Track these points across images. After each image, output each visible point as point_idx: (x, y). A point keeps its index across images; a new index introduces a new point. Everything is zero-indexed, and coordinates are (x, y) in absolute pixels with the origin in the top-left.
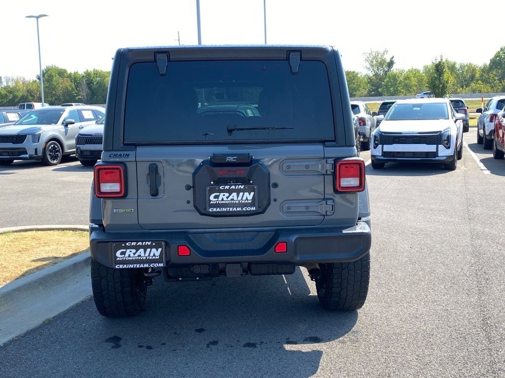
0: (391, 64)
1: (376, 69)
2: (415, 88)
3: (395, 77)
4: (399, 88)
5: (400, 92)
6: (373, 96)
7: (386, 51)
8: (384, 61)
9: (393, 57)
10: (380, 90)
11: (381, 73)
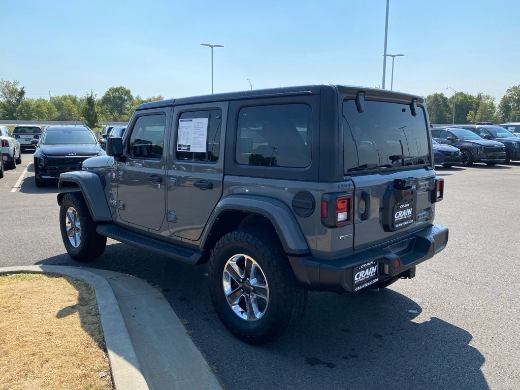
0: (22, 93)
1: (8, 96)
2: (46, 115)
3: (27, 105)
4: (32, 114)
5: (34, 117)
6: (8, 120)
7: (16, 83)
8: (16, 91)
9: (23, 88)
10: (15, 115)
11: (14, 101)
